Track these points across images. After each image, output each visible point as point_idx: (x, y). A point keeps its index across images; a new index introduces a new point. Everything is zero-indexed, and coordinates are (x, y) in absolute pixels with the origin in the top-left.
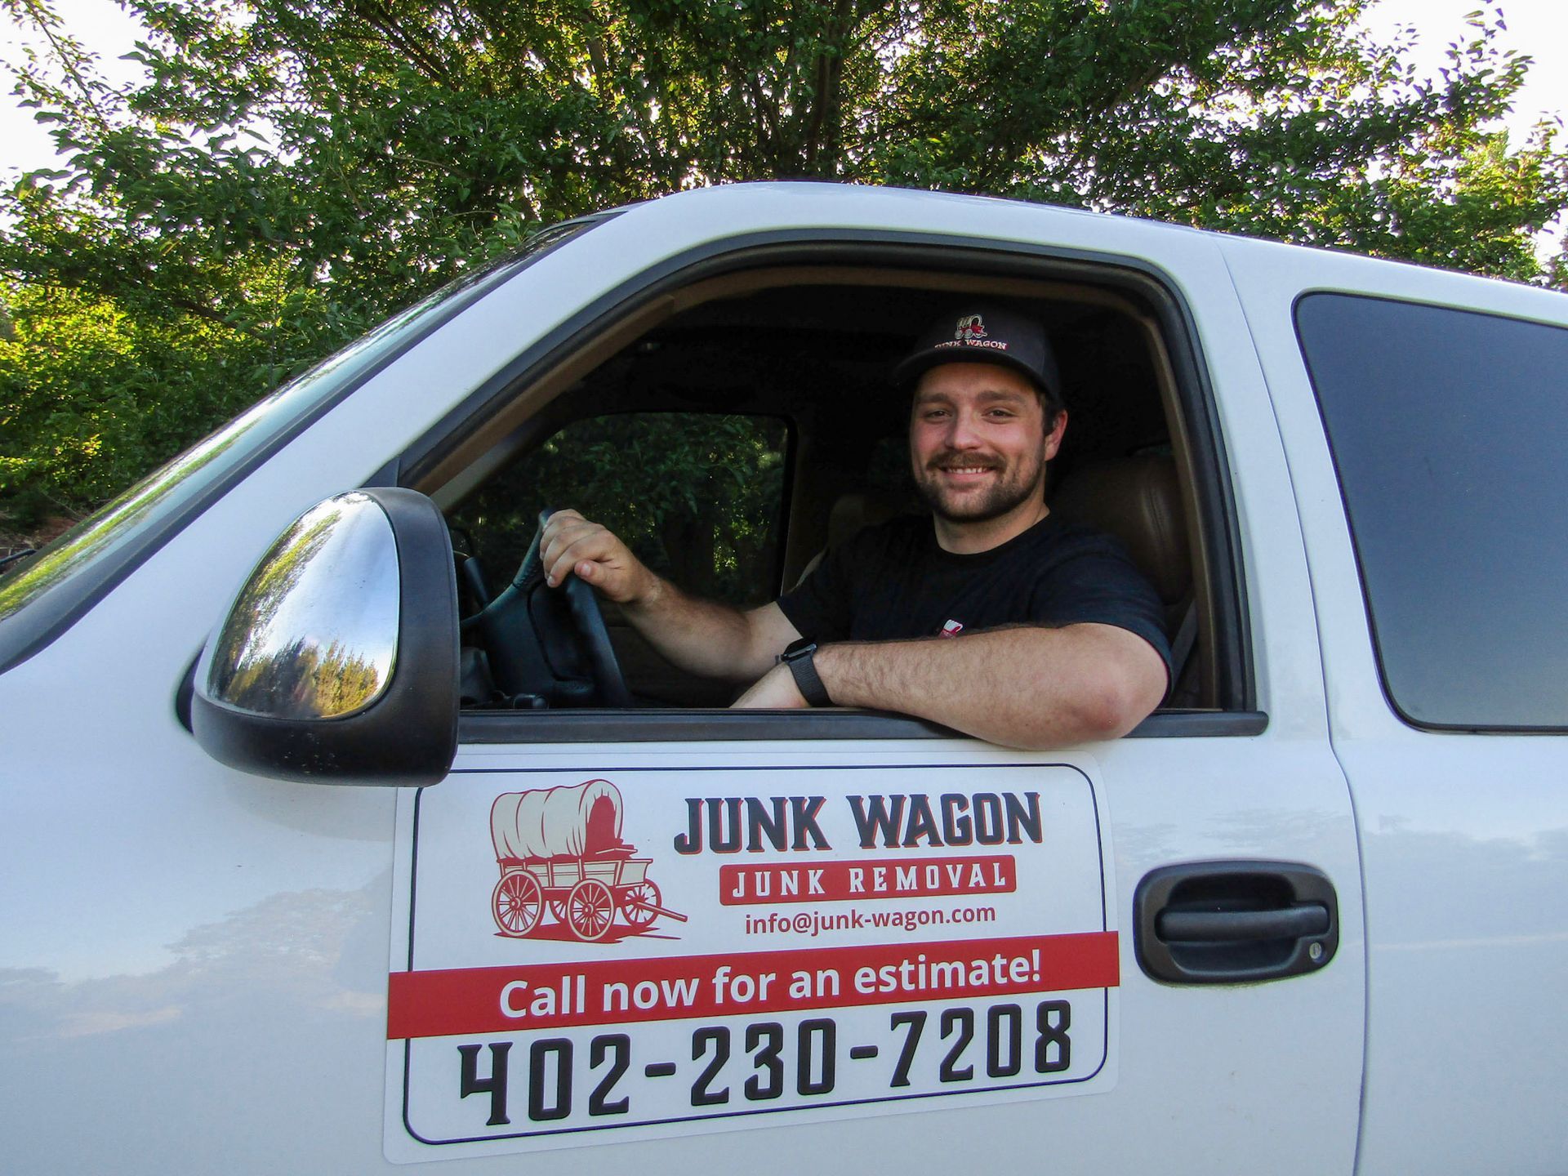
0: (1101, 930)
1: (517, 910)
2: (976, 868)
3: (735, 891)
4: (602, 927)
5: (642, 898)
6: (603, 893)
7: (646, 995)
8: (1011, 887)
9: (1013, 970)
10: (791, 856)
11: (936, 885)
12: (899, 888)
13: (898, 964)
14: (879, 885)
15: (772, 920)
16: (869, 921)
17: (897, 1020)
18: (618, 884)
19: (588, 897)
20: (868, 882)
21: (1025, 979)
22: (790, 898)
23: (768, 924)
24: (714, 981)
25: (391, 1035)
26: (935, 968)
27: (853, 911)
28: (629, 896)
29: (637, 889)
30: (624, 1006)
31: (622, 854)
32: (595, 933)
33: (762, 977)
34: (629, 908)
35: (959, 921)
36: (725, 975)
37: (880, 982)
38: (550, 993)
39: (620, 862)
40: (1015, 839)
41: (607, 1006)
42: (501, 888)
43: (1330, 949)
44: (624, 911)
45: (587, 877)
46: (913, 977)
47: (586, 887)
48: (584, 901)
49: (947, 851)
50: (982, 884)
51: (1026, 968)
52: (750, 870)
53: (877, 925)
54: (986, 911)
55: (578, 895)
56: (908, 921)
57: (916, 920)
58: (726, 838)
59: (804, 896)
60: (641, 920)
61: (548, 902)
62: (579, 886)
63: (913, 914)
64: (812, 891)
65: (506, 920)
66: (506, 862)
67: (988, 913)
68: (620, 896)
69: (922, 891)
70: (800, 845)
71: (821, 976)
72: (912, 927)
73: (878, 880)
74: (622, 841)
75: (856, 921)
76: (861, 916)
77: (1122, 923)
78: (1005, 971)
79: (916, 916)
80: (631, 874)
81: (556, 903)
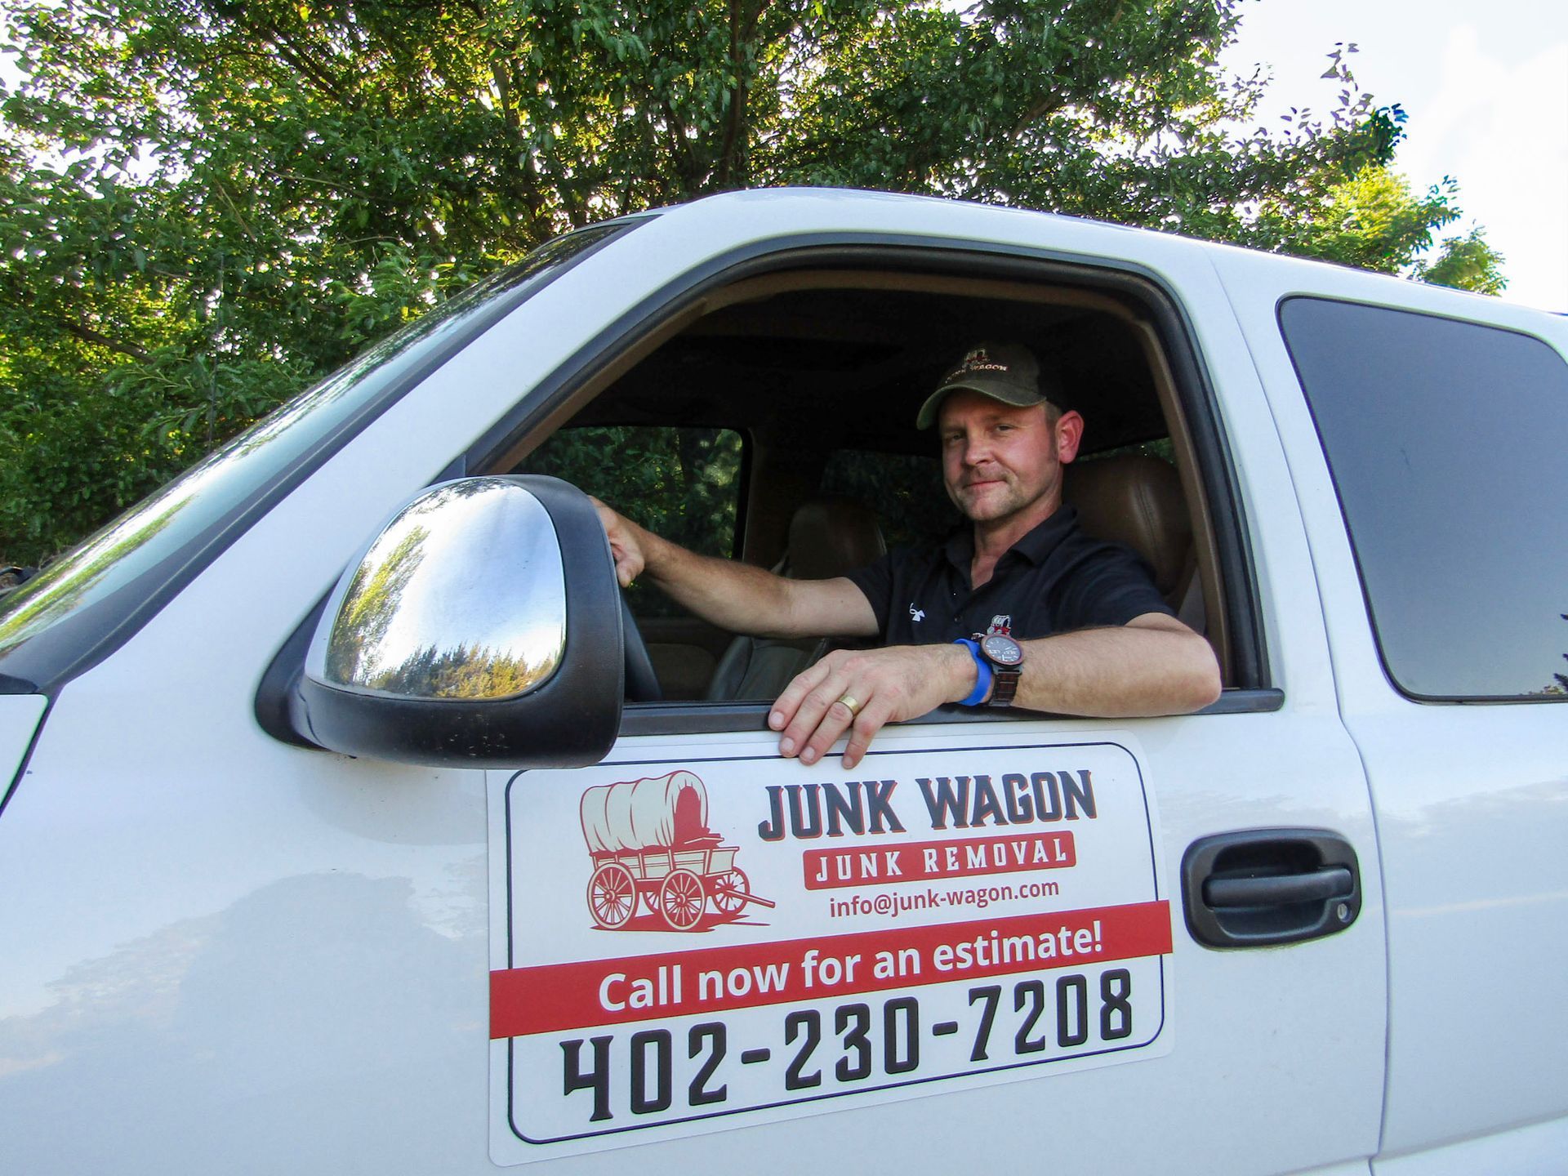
0: (1154, 900)
1: (612, 902)
2: (1039, 844)
3: (819, 875)
4: (695, 916)
5: (731, 886)
6: (693, 882)
7: (739, 982)
8: (1071, 861)
9: (1077, 941)
10: (868, 839)
11: (1004, 863)
12: (970, 866)
13: (973, 941)
14: (952, 865)
15: (855, 903)
16: (944, 900)
17: (974, 995)
18: (708, 874)
19: (680, 889)
20: (941, 861)
21: (1089, 949)
22: (871, 881)
23: (851, 907)
24: (803, 965)
25: (494, 1034)
26: (1007, 943)
27: (929, 891)
28: (719, 885)
29: (726, 877)
30: (719, 994)
31: (709, 843)
32: (688, 922)
33: (848, 959)
34: (719, 897)
35: (1026, 896)
36: (814, 958)
37: (956, 959)
38: (648, 984)
39: (708, 851)
40: (1071, 815)
41: (703, 995)
42: (596, 881)
43: (1354, 908)
44: (715, 900)
45: (678, 867)
46: (988, 953)
47: (677, 877)
48: (676, 892)
49: (1012, 829)
50: (1045, 860)
51: (1089, 939)
52: (832, 854)
53: (952, 903)
54: (1050, 886)
55: (670, 886)
56: (980, 898)
57: (987, 898)
58: (807, 825)
59: (883, 878)
60: (731, 908)
61: (641, 894)
62: (671, 876)
63: (984, 891)
64: (890, 873)
65: (602, 912)
66: (598, 856)
67: (1052, 887)
68: (710, 885)
69: (991, 869)
70: (876, 828)
71: (903, 955)
72: (984, 904)
73: (950, 860)
74: (709, 830)
75: (932, 901)
76: (937, 895)
77: (1172, 893)
78: (1070, 943)
79: (987, 892)
80: (719, 863)
81: (649, 894)
